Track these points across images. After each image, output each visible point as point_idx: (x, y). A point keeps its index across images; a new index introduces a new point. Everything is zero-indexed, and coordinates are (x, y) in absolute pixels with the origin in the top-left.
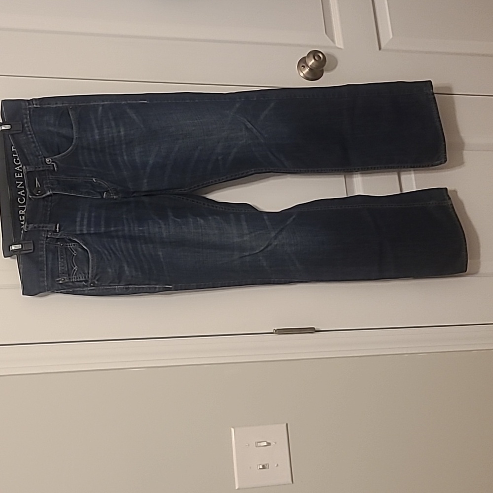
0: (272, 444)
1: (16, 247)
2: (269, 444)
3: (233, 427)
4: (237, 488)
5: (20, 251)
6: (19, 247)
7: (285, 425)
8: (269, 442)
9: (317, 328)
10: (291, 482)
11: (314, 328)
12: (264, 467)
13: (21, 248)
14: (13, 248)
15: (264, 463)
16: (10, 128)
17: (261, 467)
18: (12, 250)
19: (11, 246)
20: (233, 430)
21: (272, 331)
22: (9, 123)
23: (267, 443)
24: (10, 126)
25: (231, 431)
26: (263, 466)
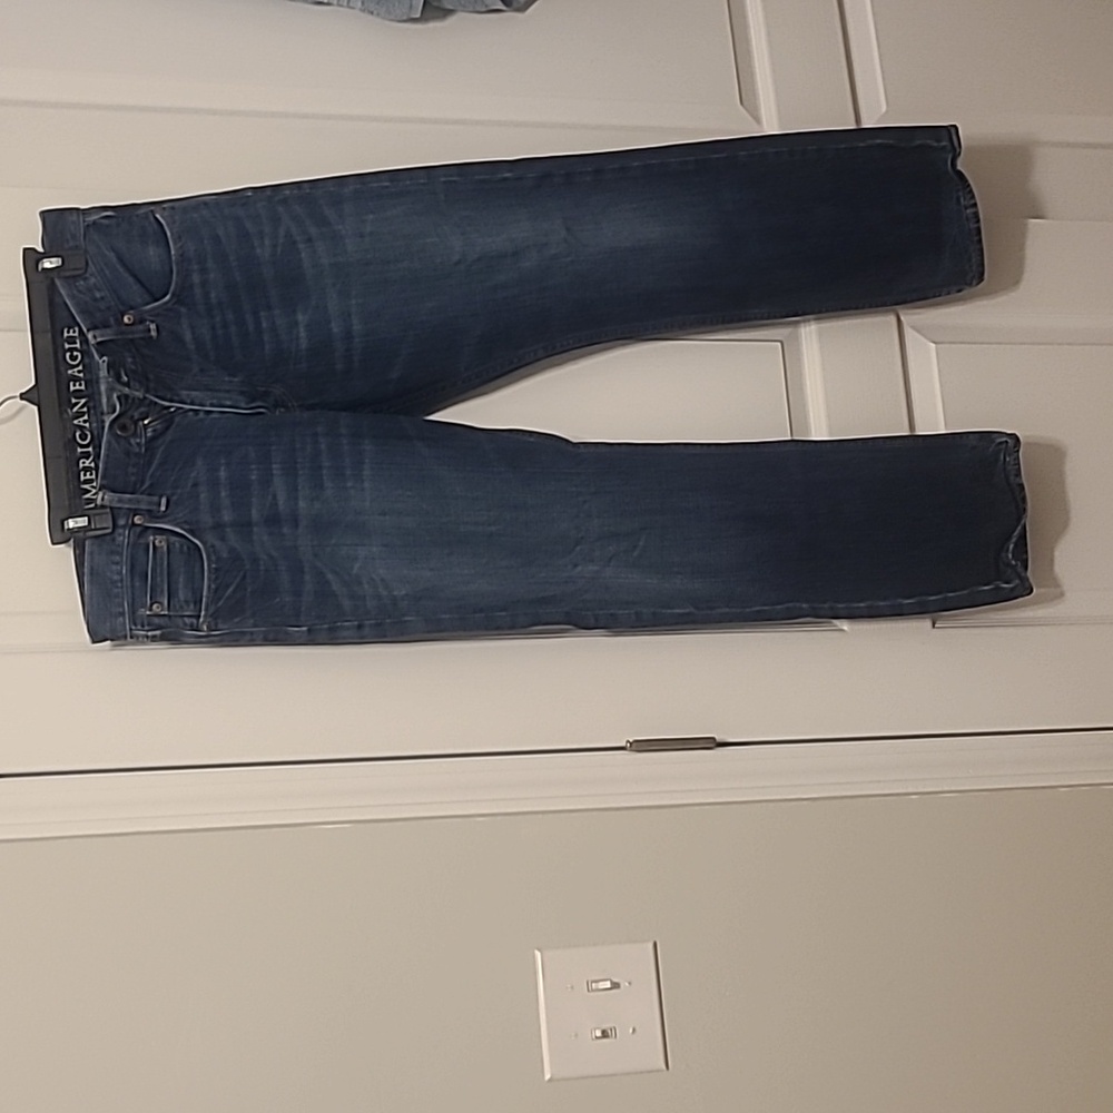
0: (622, 986)
1: (76, 523)
2: (615, 986)
3: (539, 950)
4: (547, 1077)
5: (85, 532)
6: (82, 522)
7: (651, 946)
8: (615, 980)
9: (720, 738)
10: (664, 1067)
11: (713, 739)
12: (605, 1034)
13: (86, 524)
14: (71, 524)
15: (604, 1027)
16: (60, 263)
17: (599, 1034)
18: (69, 529)
19: (67, 519)
20: (538, 954)
21: (623, 744)
22: (59, 253)
23: (612, 983)
24: (60, 260)
25: (534, 956)
26: (604, 1032)
